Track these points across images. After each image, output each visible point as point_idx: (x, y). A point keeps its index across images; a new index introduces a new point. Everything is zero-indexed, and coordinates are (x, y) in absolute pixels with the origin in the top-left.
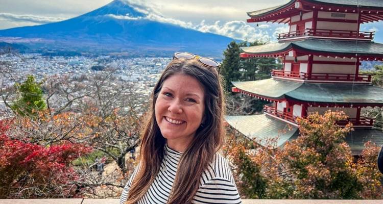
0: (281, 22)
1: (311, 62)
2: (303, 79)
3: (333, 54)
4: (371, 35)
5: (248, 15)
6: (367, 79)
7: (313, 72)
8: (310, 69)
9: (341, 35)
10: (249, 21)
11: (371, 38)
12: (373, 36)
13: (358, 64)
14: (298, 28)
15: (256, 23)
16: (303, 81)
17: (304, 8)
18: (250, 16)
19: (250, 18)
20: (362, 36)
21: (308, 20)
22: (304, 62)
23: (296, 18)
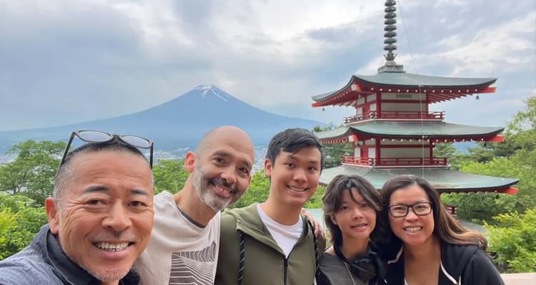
0: (348, 105)
1: (378, 147)
2: (371, 165)
3: (398, 137)
4: (441, 115)
5: (314, 99)
6: (443, 163)
7: (382, 157)
8: (378, 154)
9: (408, 116)
10: (314, 105)
11: (441, 118)
12: (443, 116)
13: (431, 146)
14: (364, 111)
15: (322, 107)
16: (371, 167)
17: (362, 90)
18: (315, 100)
19: (315, 102)
20: (433, 116)
21: (372, 102)
22: (372, 146)
23: (361, 101)
